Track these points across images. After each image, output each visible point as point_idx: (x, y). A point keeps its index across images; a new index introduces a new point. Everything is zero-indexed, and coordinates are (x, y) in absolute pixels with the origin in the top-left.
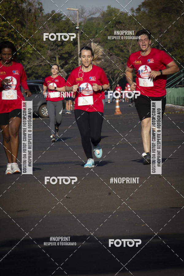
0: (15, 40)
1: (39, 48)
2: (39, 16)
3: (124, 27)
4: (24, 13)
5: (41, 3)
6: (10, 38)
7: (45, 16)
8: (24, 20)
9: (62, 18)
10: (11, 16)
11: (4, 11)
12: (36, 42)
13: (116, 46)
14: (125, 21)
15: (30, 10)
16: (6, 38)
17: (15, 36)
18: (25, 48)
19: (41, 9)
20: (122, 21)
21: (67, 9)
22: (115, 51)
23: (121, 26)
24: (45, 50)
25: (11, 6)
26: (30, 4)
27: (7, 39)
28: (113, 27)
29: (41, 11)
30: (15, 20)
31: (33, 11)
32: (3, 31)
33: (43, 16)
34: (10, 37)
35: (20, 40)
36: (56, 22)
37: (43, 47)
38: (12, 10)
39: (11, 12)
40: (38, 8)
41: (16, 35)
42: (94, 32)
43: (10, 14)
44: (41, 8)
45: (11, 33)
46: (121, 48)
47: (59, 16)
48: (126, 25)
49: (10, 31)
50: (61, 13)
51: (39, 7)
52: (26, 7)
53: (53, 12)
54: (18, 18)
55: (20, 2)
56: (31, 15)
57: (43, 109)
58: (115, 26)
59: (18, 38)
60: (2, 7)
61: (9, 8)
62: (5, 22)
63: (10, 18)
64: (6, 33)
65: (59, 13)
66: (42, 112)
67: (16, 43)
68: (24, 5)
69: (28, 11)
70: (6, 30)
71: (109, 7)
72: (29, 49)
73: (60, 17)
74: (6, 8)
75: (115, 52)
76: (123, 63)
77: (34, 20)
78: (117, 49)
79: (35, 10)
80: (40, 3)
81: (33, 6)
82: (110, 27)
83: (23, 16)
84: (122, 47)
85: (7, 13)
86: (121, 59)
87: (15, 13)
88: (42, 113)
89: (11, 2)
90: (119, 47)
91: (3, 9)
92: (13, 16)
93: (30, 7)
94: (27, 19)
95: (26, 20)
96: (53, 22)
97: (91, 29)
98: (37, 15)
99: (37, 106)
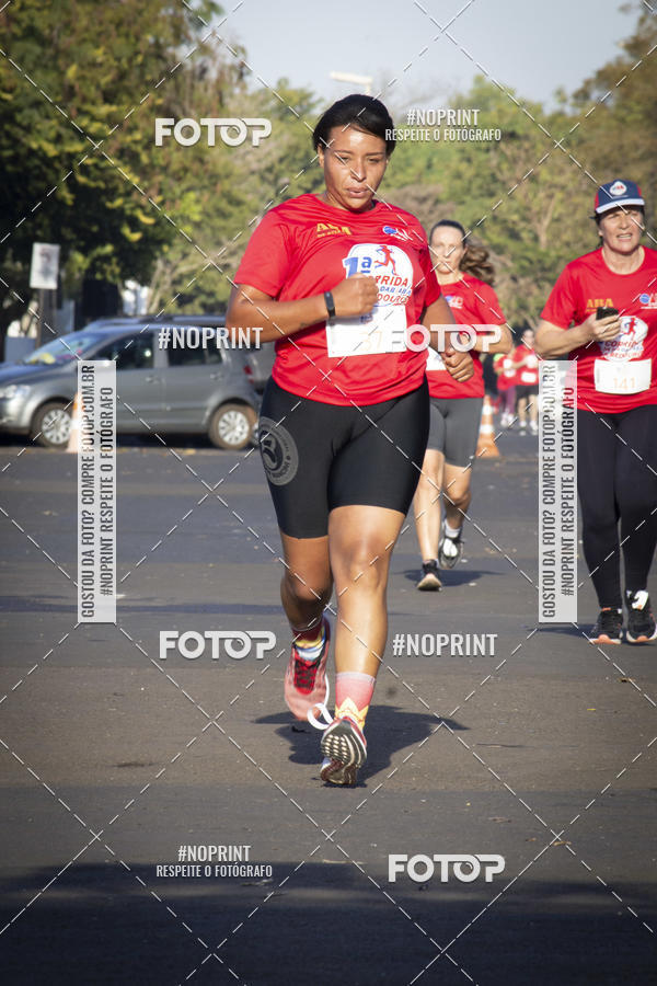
0: (143, 172)
1: (223, 204)
2: (232, 96)
3: (527, 151)
4: (180, 78)
5: (243, 50)
6: (125, 164)
7: (253, 97)
8: (180, 104)
9: (311, 106)
10: (137, 87)
11: (111, 67)
12: (215, 184)
13: (495, 218)
14: (533, 132)
15: (204, 71)
16: (112, 162)
17: (144, 159)
18: (178, 202)
19: (241, 71)
20: (520, 131)
21: (333, 75)
22: (489, 233)
23: (519, 148)
24: (247, 213)
25: (137, 53)
26: (204, 49)
27: (115, 168)
28: (488, 150)
29: (241, 75)
30: (150, 103)
31: (213, 74)
32: (105, 138)
33: (246, 96)
34: (126, 159)
35: (159, 174)
36: (292, 118)
37: (238, 203)
38: (143, 66)
39: (136, 72)
40: (232, 68)
41: (150, 156)
42: (421, 163)
43: (132, 81)
44: (243, 65)
45: (129, 148)
46: (510, 225)
47: (304, 97)
48: (534, 147)
49: (129, 139)
50: (310, 90)
51: (237, 61)
52: (192, 57)
53: (283, 83)
54: (160, 96)
55: (171, 40)
56: (206, 89)
57: (224, 421)
58: (496, 148)
59: (152, 165)
60: (105, 53)
61: (130, 60)
62: (114, 108)
63: (131, 95)
64: (115, 145)
65: (302, 91)
66: (223, 428)
67: (146, 184)
68: (184, 53)
69: (198, 72)
70: (113, 136)
71: (479, 80)
72: (189, 206)
73: (305, 104)
74: (118, 59)
75: (489, 239)
76: (514, 279)
77: (216, 105)
78: (497, 228)
79: (221, 73)
80: (239, 50)
81: (214, 59)
82: (479, 149)
83: (177, 88)
84: (514, 223)
85: (122, 76)
86: (510, 264)
87: (148, 78)
88: (222, 432)
89: (138, 39)
90: (505, 221)
91: (108, 60)
92: (143, 88)
93: (204, 61)
94: (191, 102)
95: (186, 104)
96: (281, 119)
97: (411, 152)
98: (226, 92)
99: (205, 409)
